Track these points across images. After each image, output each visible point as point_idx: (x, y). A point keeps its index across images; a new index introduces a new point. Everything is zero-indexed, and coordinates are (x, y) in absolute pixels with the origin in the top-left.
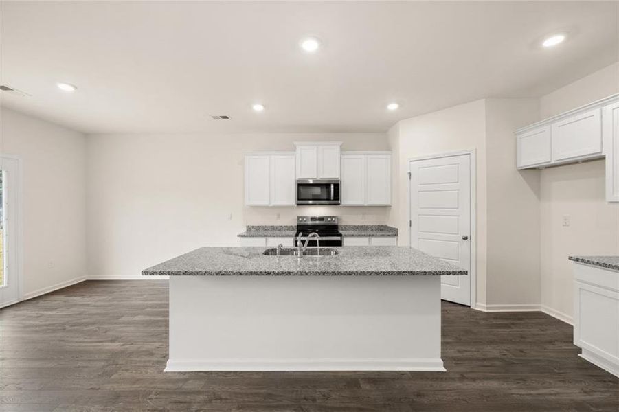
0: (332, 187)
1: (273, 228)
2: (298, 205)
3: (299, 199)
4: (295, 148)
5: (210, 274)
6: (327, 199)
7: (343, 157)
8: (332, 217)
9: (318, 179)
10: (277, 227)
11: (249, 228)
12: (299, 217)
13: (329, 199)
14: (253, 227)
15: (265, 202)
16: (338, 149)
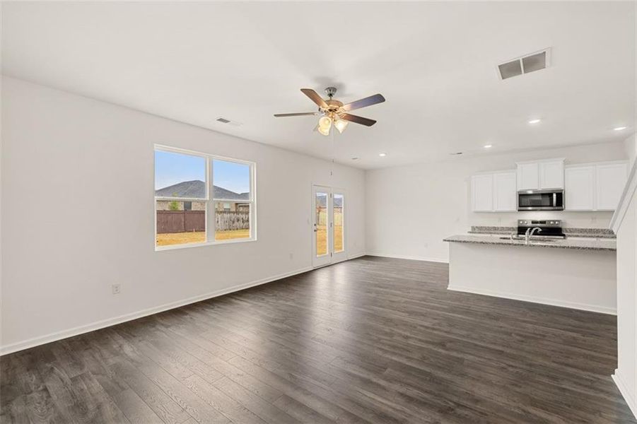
0: (555, 195)
1: (495, 229)
2: (519, 210)
3: (520, 206)
4: (517, 166)
5: (477, 243)
6: (550, 206)
7: (566, 170)
8: (554, 221)
9: (540, 189)
10: (498, 228)
11: (473, 228)
12: (519, 221)
13: (551, 205)
14: (477, 227)
15: (488, 209)
16: (561, 163)
